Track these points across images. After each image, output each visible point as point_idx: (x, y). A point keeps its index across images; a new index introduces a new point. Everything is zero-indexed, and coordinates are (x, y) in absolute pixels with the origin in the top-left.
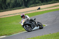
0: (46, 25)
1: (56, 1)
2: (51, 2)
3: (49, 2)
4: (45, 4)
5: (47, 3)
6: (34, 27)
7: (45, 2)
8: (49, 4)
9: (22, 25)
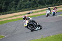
0: (5, 36)
1: (15, 11)
2: (10, 12)
3: (8, 12)
4: (4, 14)
5: (6, 13)
6: (36, 27)
7: (4, 12)
8: (9, 13)
9: (26, 25)
